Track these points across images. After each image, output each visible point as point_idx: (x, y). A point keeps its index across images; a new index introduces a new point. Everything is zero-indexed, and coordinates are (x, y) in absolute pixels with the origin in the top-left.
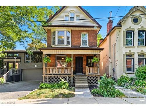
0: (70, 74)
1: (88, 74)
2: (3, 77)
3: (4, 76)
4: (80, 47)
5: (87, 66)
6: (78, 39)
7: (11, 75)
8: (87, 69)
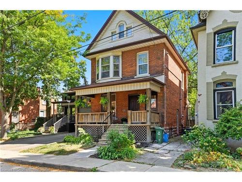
0: (107, 123)
1: (132, 123)
2: (53, 126)
3: (54, 124)
4: (135, 77)
5: (129, 110)
6: (132, 64)
7: (64, 124)
8: (129, 115)
